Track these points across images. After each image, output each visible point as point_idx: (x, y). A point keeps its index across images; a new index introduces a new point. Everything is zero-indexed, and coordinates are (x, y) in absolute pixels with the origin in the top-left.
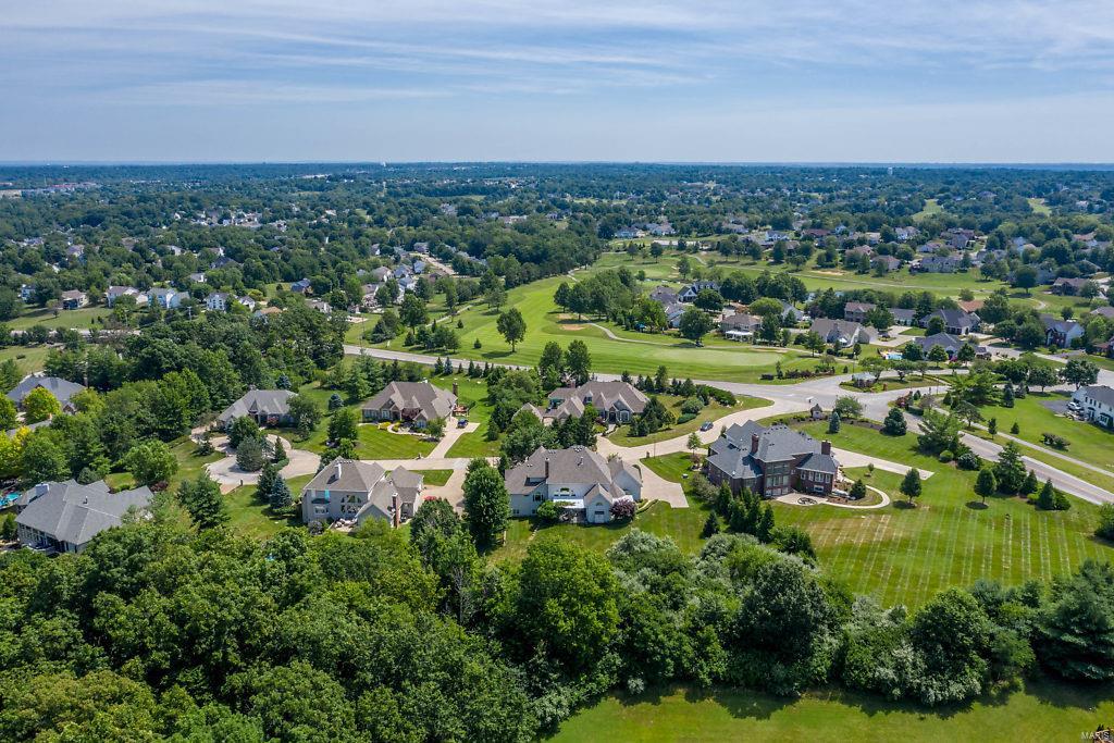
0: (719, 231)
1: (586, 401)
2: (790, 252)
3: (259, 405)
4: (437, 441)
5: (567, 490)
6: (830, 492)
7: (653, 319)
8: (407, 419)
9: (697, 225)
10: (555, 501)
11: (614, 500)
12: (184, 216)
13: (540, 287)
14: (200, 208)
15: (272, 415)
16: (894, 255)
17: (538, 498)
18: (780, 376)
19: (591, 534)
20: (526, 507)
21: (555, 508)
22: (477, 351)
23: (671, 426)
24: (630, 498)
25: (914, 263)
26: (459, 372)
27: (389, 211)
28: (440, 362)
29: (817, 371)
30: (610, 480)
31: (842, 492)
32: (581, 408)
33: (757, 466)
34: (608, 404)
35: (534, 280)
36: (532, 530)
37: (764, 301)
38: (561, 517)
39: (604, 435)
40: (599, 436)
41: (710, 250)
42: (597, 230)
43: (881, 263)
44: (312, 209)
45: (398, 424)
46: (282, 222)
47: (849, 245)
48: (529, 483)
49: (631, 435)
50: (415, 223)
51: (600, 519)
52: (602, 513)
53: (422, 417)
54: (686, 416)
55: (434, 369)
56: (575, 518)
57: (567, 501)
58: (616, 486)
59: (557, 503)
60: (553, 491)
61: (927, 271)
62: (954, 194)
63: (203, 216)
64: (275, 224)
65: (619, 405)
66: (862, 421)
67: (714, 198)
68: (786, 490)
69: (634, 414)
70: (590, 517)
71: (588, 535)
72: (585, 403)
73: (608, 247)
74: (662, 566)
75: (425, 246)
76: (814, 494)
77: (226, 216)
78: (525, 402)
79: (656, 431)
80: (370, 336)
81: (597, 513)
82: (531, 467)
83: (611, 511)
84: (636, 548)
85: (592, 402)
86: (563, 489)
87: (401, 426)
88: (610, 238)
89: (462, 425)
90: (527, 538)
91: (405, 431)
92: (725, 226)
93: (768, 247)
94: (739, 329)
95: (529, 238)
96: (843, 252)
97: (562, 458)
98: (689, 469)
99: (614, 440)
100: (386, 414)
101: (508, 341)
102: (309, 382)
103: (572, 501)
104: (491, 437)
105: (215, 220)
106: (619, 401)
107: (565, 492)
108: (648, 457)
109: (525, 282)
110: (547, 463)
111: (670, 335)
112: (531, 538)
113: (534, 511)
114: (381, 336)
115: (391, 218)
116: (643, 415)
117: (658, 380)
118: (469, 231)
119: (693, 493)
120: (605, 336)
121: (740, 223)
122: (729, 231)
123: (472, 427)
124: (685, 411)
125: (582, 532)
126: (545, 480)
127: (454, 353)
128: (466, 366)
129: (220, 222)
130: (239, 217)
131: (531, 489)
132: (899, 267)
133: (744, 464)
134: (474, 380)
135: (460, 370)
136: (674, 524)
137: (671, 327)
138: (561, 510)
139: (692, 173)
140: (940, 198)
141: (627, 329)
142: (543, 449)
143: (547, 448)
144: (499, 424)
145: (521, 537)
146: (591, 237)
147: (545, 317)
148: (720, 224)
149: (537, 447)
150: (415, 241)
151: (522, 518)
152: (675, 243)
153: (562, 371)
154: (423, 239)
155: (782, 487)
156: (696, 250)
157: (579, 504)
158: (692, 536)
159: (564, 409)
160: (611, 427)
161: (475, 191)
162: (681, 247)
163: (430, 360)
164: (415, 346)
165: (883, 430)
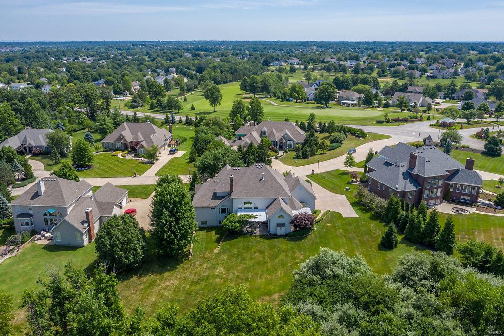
0: (323, 62)
1: (262, 134)
2: (362, 70)
3: (28, 139)
4: (152, 163)
5: (250, 203)
6: (476, 202)
7: (298, 95)
8: (133, 148)
9: (312, 60)
10: (239, 214)
11: (294, 213)
12: (56, 59)
13: (233, 85)
14: (65, 55)
15: (36, 147)
16: (417, 70)
17: (224, 210)
18: (388, 121)
19: (275, 247)
20: (212, 218)
21: (239, 222)
22: (193, 111)
23: (325, 152)
24: (307, 210)
25: (428, 74)
26: (180, 123)
27: (158, 55)
28: (167, 117)
29: (412, 118)
30: (290, 194)
31: (488, 202)
32: (259, 140)
33: (416, 180)
34: (278, 136)
35: (229, 82)
36: (218, 241)
37: (360, 86)
38: (244, 229)
39: (276, 158)
40: (273, 159)
41: (320, 70)
42: (262, 62)
43: (412, 74)
44: (120, 55)
45: (126, 152)
46: (104, 61)
47: (393, 66)
48: (215, 197)
49: (297, 158)
50: (171, 60)
51: (281, 231)
52: (283, 225)
53: (142, 146)
54: (334, 144)
55: (164, 121)
56: (258, 230)
57: (250, 214)
58: (295, 200)
59: (241, 216)
60: (237, 204)
61: (436, 78)
62: (433, 49)
63: (66, 59)
64: (101, 62)
65: (286, 137)
66: (464, 147)
67: (317, 53)
68: (438, 200)
69: (297, 143)
70: (272, 228)
71: (272, 248)
72: (261, 136)
73: (268, 69)
74: (365, 299)
75: (174, 70)
76: (466, 204)
77: (77, 58)
78: (217, 135)
79: (314, 155)
80: (129, 105)
81: (278, 225)
82: (219, 183)
83: (292, 223)
84: (328, 272)
85: (267, 135)
86: (245, 203)
87: (128, 153)
88: (269, 66)
89: (172, 152)
90: (212, 250)
91: (130, 157)
92: (326, 60)
93: (350, 68)
94: (349, 100)
95: (227, 64)
96: (389, 70)
97: (246, 174)
98: (349, 183)
99: (284, 161)
100: (118, 145)
101: (211, 104)
102: (83, 129)
103: (255, 214)
104: (192, 160)
105: (71, 61)
106: (286, 134)
107: (248, 205)
108: (313, 174)
109: (224, 83)
110: (232, 179)
111: (308, 103)
112: (216, 251)
113: (220, 222)
114: (136, 104)
115: (159, 58)
116: (304, 144)
117: (309, 124)
118: (196, 62)
119: (359, 204)
120: (270, 104)
121: (334, 58)
122: (328, 62)
123: (180, 154)
124: (333, 141)
125: (265, 244)
126: (230, 194)
127: (178, 113)
128: (184, 119)
129: (74, 60)
130: (84, 59)
131: (218, 202)
132: (421, 76)
133: (405, 178)
134: (189, 127)
135: (180, 122)
136: (351, 235)
137: (308, 100)
138: (243, 222)
139: (305, 44)
140: (427, 51)
141: (282, 101)
142: (228, 167)
143: (232, 166)
144: (198, 151)
145: (206, 249)
146: (259, 65)
147: (234, 96)
148: (324, 59)
149: (225, 165)
150: (169, 67)
151: (209, 229)
152: (302, 67)
153: (244, 119)
154: (173, 67)
155: (436, 198)
156: (313, 70)
157: (262, 217)
158: (370, 248)
159: (246, 140)
160: (281, 153)
161: (202, 50)
162: (305, 68)
163: (161, 117)
164: (156, 109)
165: (483, 153)
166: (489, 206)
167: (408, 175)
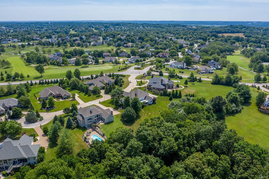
3: (5, 104)
4: (75, 100)
6: (173, 87)
18: (121, 70)
21: (143, 103)
33: (164, 85)
81: (151, 102)
83: (153, 100)
85: (102, 82)
87: (57, 99)
88: (0, 44)
91: (62, 100)
92: (34, 38)
104: (89, 95)
110: (136, 94)
123: (77, 95)
127: (23, 79)
132: (90, 45)
156: (33, 45)
157: (146, 101)
165: (159, 75)
166: (176, 88)
167: (162, 84)
